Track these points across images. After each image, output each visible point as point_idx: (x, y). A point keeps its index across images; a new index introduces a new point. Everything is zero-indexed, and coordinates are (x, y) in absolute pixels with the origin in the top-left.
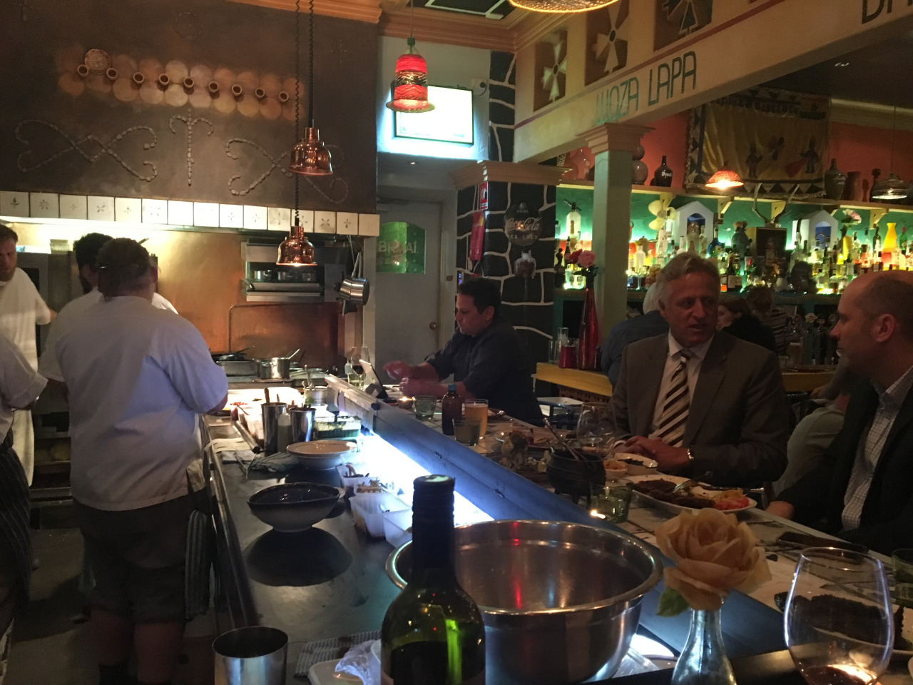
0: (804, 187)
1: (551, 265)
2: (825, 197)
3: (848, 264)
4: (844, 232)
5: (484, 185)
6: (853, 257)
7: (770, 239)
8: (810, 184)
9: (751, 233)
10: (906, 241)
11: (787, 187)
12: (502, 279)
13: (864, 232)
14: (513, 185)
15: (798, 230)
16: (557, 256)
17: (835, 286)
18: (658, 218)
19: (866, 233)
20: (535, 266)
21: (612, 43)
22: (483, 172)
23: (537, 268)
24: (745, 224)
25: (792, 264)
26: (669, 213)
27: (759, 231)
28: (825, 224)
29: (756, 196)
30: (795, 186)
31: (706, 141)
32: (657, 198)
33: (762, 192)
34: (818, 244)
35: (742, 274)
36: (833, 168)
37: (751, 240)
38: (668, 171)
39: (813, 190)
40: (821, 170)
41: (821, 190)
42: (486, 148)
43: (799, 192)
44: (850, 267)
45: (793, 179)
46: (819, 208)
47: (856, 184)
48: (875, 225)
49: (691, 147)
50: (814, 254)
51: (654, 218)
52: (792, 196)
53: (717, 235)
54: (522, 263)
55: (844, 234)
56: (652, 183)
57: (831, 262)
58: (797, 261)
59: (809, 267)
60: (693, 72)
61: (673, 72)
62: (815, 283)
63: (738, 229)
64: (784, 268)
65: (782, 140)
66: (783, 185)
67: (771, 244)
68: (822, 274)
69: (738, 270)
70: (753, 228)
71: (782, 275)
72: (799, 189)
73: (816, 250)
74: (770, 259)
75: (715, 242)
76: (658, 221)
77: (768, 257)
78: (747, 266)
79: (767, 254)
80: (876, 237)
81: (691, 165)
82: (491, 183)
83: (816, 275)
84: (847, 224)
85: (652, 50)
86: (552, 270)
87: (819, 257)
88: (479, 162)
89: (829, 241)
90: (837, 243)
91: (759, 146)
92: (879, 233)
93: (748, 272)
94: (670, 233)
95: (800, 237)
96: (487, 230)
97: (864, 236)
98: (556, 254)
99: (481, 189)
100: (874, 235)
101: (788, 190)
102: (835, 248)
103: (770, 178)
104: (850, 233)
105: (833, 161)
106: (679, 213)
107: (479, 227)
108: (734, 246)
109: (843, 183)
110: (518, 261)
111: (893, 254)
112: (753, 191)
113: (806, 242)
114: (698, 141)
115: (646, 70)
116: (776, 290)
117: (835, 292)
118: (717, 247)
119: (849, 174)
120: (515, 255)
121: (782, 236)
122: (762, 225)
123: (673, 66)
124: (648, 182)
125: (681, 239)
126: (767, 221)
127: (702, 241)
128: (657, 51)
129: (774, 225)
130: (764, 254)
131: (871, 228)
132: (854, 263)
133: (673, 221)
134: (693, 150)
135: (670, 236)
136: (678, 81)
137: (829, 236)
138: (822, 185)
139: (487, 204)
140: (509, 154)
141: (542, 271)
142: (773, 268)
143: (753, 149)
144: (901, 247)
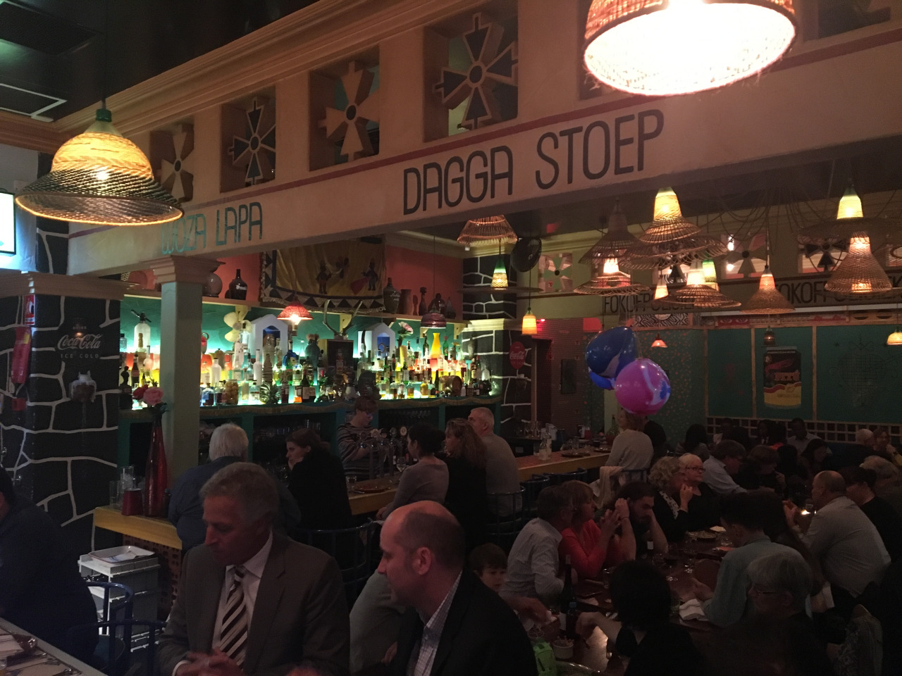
0: (368, 303)
1: (115, 386)
2: (384, 311)
3: (404, 371)
4: (400, 341)
5: (30, 297)
6: (408, 365)
7: (339, 350)
8: (373, 300)
9: (323, 345)
10: (447, 348)
11: (352, 302)
12: (54, 404)
13: (415, 341)
14: (68, 299)
15: (363, 341)
16: (122, 374)
17: (394, 391)
18: (234, 330)
19: (418, 342)
20: (95, 388)
21: (178, 174)
22: (28, 284)
23: (98, 390)
24: (317, 337)
25: (359, 373)
26: (244, 326)
27: (330, 342)
28: (385, 335)
29: (326, 310)
30: (359, 303)
31: (279, 258)
32: (232, 310)
33: (331, 307)
34: (379, 354)
35: (315, 384)
36: (389, 285)
37: (322, 351)
38: (243, 285)
39: (375, 305)
40: (381, 287)
41: (382, 305)
42: (33, 258)
43: (363, 307)
44: (406, 373)
45: (357, 295)
46: (379, 321)
47: (408, 300)
48: (424, 334)
49: (265, 263)
50: (377, 363)
51: (230, 329)
52: (357, 311)
53: (292, 347)
54: (78, 386)
55: (400, 344)
56: (227, 296)
57: (391, 370)
58: (362, 370)
59: (372, 375)
60: (259, 223)
61: (240, 219)
62: (379, 390)
63: (311, 341)
64: (352, 377)
65: (347, 260)
66: (349, 301)
67: (340, 354)
68: (384, 382)
69: (312, 381)
70: (324, 340)
71: (350, 384)
72: (363, 304)
73: (379, 359)
74: (340, 368)
75: (290, 354)
76: (234, 333)
77: (338, 367)
78: (320, 376)
79: (337, 363)
80: (426, 346)
81: (265, 280)
82: (38, 296)
83: (380, 383)
84: (402, 335)
85: (219, 191)
86: (117, 391)
87: (381, 366)
88: (23, 272)
89: (388, 350)
90: (395, 353)
91: (328, 265)
92: (428, 342)
93: (320, 383)
94: (247, 345)
95: (365, 348)
96: (34, 349)
97: (416, 345)
98: (121, 371)
99: (27, 301)
100: (423, 343)
101: (353, 305)
102: (394, 356)
103: (338, 294)
104: (405, 343)
105: (389, 279)
106: (254, 326)
107: (23, 345)
108: (308, 357)
109: (398, 300)
110: (75, 383)
111: (439, 360)
112: (323, 306)
113: (369, 352)
114: (271, 257)
115: (214, 209)
116: (346, 398)
117: (395, 397)
118: (292, 359)
119: (403, 291)
120: (69, 378)
121: (350, 346)
122: (332, 337)
123: (240, 211)
124: (222, 295)
125: (257, 352)
126: (336, 334)
127: (278, 353)
128: (222, 194)
129: (342, 338)
130: (335, 364)
131: (421, 337)
132: (409, 369)
133: (249, 334)
134: (266, 266)
135: (246, 349)
136: (245, 227)
137: (389, 346)
138: (382, 301)
139: (34, 320)
140: (62, 265)
141: (103, 393)
142: (342, 377)
143: (323, 268)
144: (444, 353)
